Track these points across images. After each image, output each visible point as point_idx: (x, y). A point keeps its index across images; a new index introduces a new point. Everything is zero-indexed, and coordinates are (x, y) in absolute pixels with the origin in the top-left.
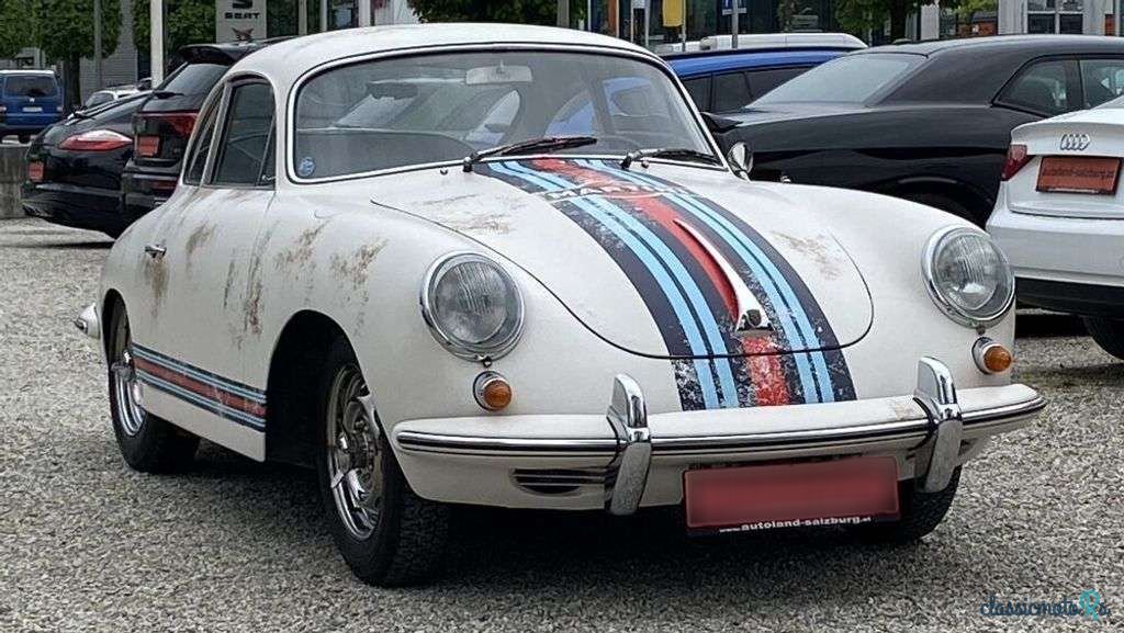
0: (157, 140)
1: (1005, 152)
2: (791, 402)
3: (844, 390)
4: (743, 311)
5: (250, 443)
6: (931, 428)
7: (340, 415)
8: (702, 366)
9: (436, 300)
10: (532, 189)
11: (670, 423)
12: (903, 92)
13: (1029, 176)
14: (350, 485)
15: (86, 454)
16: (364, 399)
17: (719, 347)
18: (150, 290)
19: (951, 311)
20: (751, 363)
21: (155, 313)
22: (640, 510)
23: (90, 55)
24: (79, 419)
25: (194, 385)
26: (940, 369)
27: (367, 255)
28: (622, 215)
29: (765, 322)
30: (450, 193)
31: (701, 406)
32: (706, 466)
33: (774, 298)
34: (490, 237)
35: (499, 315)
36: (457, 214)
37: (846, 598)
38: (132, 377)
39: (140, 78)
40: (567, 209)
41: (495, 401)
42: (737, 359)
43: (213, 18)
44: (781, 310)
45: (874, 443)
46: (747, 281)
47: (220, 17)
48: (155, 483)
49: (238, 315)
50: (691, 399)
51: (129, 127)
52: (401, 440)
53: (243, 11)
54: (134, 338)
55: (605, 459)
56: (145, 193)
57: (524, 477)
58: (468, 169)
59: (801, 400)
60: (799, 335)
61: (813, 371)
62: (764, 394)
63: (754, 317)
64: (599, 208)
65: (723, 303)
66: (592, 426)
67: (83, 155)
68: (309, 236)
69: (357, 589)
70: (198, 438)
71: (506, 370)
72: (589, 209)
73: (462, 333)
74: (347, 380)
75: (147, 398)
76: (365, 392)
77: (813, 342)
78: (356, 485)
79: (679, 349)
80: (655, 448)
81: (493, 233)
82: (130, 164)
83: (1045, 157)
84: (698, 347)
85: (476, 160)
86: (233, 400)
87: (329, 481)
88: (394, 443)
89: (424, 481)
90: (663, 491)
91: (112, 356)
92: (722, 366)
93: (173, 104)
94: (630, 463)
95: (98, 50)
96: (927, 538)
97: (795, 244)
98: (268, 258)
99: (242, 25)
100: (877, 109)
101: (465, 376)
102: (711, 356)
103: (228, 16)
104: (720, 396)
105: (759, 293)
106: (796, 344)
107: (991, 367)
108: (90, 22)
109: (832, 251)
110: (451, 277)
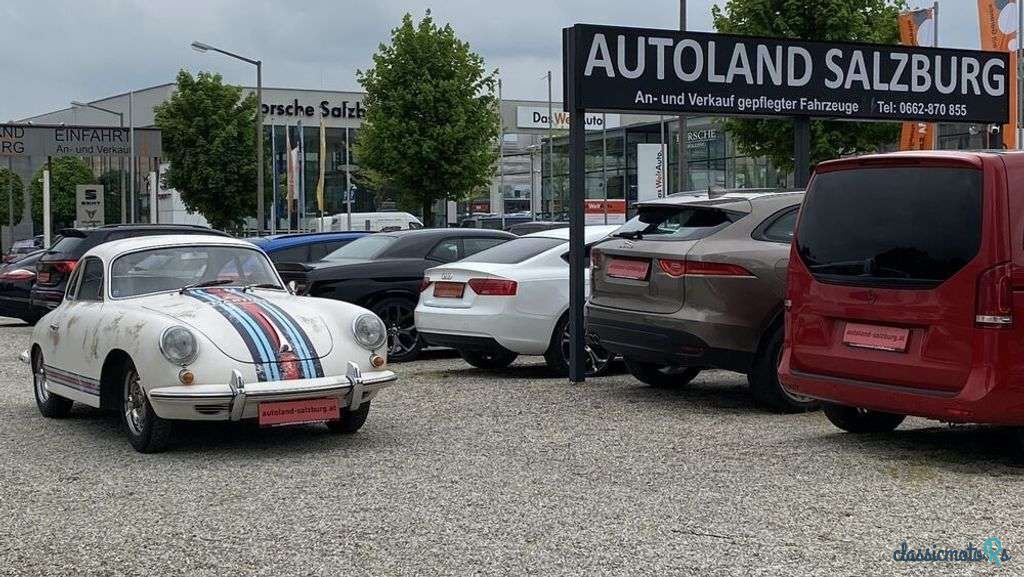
0: (48, 275)
1: (422, 278)
2: (300, 378)
3: (320, 373)
4: (282, 345)
5: (94, 401)
6: (351, 387)
7: (129, 389)
8: (266, 366)
9: (165, 344)
10: (205, 301)
11: (253, 387)
12: (388, 253)
13: (431, 290)
14: (133, 415)
15: (24, 411)
16: (138, 382)
17: (273, 359)
18: (52, 342)
19: (363, 345)
20: (285, 364)
21: (54, 352)
22: (242, 420)
23: (7, 224)
24: (19, 399)
25: (71, 380)
26: (355, 365)
27: (139, 327)
28: (240, 311)
29: (290, 349)
30: (173, 302)
31: (266, 380)
32: (267, 402)
33: (294, 340)
34: (187, 319)
35: (189, 348)
36: (173, 311)
37: (321, 451)
38: (45, 378)
39: (35, 235)
40: (218, 308)
41: (188, 380)
42: (279, 363)
43: (75, 205)
44: (297, 345)
45: (335, 392)
46: (285, 334)
47: (79, 204)
48: (55, 422)
49: (90, 351)
50: (262, 378)
51: (33, 268)
52: (152, 396)
53: (92, 201)
54: (46, 362)
55: (228, 400)
56: (43, 300)
57: (199, 408)
58: (181, 293)
59: (303, 378)
60: (302, 352)
61: (308, 367)
62: (290, 375)
63: (286, 347)
64: (231, 308)
65: (274, 342)
66: (224, 388)
67: (11, 282)
68: (117, 320)
69: (137, 454)
70: (72, 401)
71: (192, 369)
72: (226, 308)
73: (175, 355)
74: (132, 375)
75: (49, 386)
76: (139, 379)
77: (309, 357)
78: (135, 415)
79: (258, 360)
80: (247, 396)
81: (188, 318)
82: (34, 286)
83: (437, 282)
84: (265, 359)
85: (185, 289)
86: (88, 385)
87: (125, 413)
88: (149, 396)
89: (161, 412)
90: (250, 412)
91: (35, 371)
92: (274, 365)
93: (57, 257)
94: (238, 402)
95: (12, 221)
96: (359, 431)
97: (305, 320)
98: (101, 328)
99: (91, 208)
100: (378, 261)
101: (176, 371)
102: (270, 362)
103: (83, 203)
104: (273, 377)
105: (289, 339)
106: (302, 357)
107: (376, 365)
108: (7, 207)
109: (319, 323)
110: (170, 334)
